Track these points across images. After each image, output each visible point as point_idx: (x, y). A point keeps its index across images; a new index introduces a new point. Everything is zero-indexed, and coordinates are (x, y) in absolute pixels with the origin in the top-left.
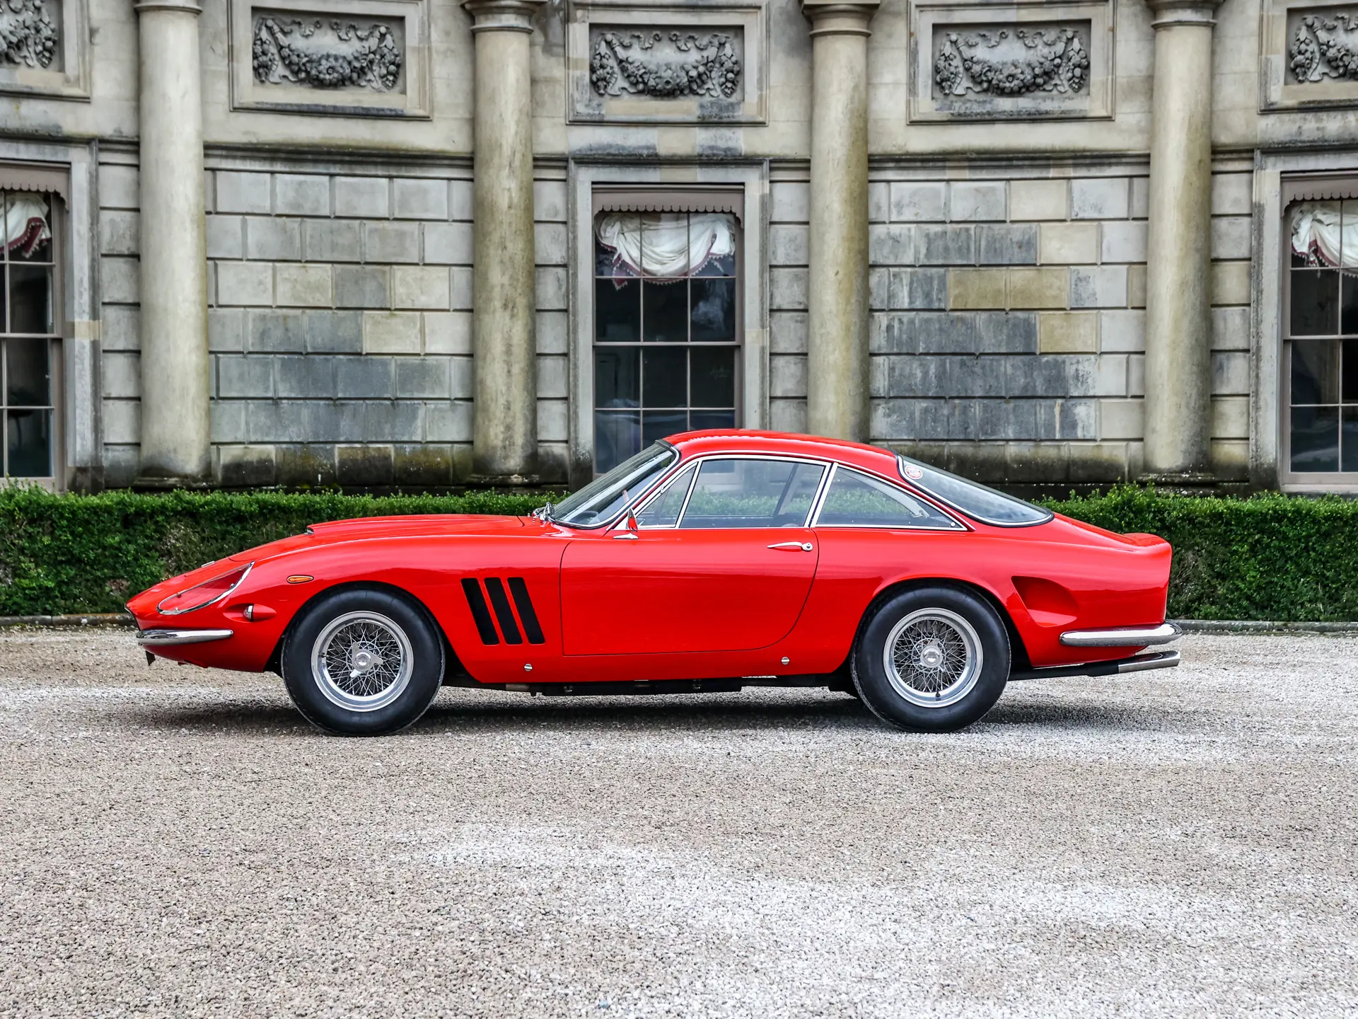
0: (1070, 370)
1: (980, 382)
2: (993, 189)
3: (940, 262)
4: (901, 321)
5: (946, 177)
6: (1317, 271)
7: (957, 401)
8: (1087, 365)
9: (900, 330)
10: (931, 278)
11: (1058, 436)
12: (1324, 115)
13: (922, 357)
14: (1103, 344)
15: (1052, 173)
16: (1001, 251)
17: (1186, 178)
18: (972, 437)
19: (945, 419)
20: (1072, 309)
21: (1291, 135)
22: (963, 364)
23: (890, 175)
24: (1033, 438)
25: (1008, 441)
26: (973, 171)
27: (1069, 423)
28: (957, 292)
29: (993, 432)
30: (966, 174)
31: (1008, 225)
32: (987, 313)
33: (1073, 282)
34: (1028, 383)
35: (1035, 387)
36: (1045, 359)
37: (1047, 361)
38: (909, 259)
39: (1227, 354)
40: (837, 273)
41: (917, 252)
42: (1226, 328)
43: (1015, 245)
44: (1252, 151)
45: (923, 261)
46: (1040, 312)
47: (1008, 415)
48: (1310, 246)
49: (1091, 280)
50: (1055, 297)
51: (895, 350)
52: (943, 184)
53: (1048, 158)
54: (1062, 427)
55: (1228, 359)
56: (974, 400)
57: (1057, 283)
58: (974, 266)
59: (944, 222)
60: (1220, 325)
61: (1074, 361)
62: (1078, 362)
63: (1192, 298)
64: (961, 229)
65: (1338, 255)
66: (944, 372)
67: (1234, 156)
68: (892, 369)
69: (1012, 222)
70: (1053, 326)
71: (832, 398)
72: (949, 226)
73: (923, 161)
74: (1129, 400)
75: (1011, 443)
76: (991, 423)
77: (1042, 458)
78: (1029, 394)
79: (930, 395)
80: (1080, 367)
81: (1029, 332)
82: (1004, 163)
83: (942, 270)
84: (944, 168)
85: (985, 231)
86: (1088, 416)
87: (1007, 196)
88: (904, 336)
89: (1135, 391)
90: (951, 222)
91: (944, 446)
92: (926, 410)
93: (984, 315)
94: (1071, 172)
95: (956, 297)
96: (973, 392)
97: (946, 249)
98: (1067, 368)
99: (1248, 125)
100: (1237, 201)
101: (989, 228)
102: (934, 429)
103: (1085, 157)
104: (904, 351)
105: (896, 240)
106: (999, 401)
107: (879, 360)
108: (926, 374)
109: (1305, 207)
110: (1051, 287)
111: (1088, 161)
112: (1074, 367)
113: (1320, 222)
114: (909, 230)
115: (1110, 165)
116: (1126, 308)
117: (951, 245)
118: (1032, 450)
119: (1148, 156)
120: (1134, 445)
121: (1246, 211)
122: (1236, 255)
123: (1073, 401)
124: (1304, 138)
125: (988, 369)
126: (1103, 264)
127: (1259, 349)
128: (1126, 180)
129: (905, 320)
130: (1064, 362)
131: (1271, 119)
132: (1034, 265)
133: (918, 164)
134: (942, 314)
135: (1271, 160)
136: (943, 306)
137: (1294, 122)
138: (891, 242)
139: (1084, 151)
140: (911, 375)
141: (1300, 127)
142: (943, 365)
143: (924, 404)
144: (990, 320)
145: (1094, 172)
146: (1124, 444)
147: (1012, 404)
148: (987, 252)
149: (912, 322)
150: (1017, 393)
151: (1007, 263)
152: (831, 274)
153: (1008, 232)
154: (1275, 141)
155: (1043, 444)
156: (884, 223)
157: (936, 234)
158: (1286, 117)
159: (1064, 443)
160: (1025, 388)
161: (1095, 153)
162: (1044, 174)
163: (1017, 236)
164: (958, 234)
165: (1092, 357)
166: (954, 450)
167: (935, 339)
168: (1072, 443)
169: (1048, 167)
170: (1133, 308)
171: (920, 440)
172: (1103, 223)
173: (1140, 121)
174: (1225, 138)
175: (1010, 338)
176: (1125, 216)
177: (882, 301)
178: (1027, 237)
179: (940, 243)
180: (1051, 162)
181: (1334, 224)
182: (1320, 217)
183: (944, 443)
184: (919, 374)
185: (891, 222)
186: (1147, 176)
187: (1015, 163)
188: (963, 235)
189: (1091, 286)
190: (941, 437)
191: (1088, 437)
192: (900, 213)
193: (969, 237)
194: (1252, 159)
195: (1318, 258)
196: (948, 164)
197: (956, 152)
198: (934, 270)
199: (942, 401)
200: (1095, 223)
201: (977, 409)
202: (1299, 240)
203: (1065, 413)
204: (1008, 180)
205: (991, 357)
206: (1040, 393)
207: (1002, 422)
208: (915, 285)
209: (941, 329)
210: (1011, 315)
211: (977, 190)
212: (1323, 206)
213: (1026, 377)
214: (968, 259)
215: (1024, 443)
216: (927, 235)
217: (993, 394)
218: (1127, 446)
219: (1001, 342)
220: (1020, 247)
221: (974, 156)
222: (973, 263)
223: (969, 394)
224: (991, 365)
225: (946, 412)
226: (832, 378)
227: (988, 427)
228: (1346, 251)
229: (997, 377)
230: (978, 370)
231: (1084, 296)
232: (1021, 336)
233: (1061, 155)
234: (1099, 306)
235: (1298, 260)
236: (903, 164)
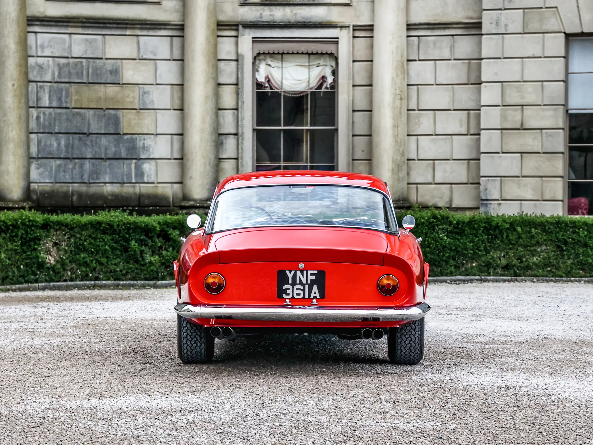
0: (140, 144)
1: (89, 150)
2: (96, 40)
3: (66, 80)
4: (44, 114)
5: (69, 32)
6: (268, 92)
7: (77, 161)
8: (149, 141)
9: (44, 119)
10: (61, 90)
11: (134, 181)
12: (273, 8)
13: (57, 135)
14: (158, 129)
15: (128, 32)
16: (101, 75)
17: (207, 39)
18: (86, 181)
19: (70, 171)
20: (140, 109)
21: (257, 18)
22: (80, 139)
23: (36, 29)
24: (120, 181)
25: (105, 183)
26: (84, 29)
27: (140, 173)
28: (76, 98)
29: (98, 178)
30: (80, 30)
31: (104, 61)
32: (94, 111)
33: (141, 94)
34: (116, 151)
35: (120, 153)
36: (126, 137)
37: (127, 139)
38: (48, 78)
39: (225, 136)
40: (13, 85)
41: (53, 74)
42: (224, 122)
43: (108, 72)
44: (237, 25)
45: (57, 79)
46: (123, 111)
47: (106, 168)
48: (266, 79)
49: (151, 93)
50: (131, 102)
51: (41, 131)
52: (67, 35)
53: (126, 24)
54: (136, 176)
55: (226, 139)
56: (86, 160)
57: (132, 94)
58: (85, 83)
59: (67, 58)
60: (221, 120)
61: (142, 139)
62: (144, 139)
63: (211, 105)
64: (78, 62)
65: (280, 84)
66: (69, 144)
67: (227, 28)
68: (39, 142)
69: (107, 59)
70: (130, 119)
71: (11, 158)
72: (71, 61)
73: (56, 21)
74: (172, 161)
75: (107, 185)
76: (95, 173)
77: (125, 193)
78: (117, 157)
79: (62, 156)
80: (146, 142)
81: (117, 121)
82: (101, 25)
83: (67, 85)
84: (67, 26)
85: (91, 64)
86: (150, 169)
87: (104, 43)
88: (47, 123)
89: (176, 155)
90: (72, 58)
91: (69, 186)
92: (60, 166)
93: (92, 112)
94: (138, 32)
95: (76, 100)
96: (86, 155)
97: (70, 73)
98: (138, 143)
99: (234, 11)
100: (229, 53)
101: (94, 62)
102: (64, 176)
103: (147, 24)
104: (47, 131)
105: (41, 67)
106: (100, 161)
107: (33, 136)
108: (59, 144)
109: (262, 57)
110: (128, 97)
111: (148, 26)
112: (142, 142)
113: (270, 65)
114: (48, 61)
115: (160, 29)
116: (170, 109)
117: (72, 70)
118: (120, 188)
119: (183, 25)
120: (176, 186)
121: (234, 58)
122: (228, 82)
123: (142, 161)
124: (264, 20)
125: (94, 142)
126: (157, 84)
127: (243, 133)
128: (169, 38)
129: (47, 113)
130: (136, 139)
131: (246, 8)
132: (119, 84)
133: (53, 23)
134: (68, 110)
135: (247, 31)
136: (68, 105)
137: (258, 10)
138: (38, 68)
139: (145, 20)
140: (51, 145)
141: (261, 14)
142: (68, 139)
143: (58, 162)
144: (95, 114)
145: (151, 33)
146: (170, 185)
147: (108, 162)
148: (93, 75)
149: (50, 114)
150: (111, 156)
151: (104, 82)
152: (10, 84)
153: (105, 64)
154: (249, 20)
155: (125, 185)
156: (33, 56)
157: (63, 64)
158: (253, 8)
159: (137, 185)
160: (115, 153)
161: (153, 22)
162: (123, 33)
163: (109, 67)
164: (76, 65)
165: (152, 136)
166: (75, 189)
167: (64, 125)
168: (141, 185)
169: (126, 28)
170: (174, 110)
171: (56, 183)
172: (157, 61)
173: (175, 6)
174: (222, 18)
175: (107, 125)
176: (169, 58)
177: (34, 102)
178: (115, 68)
179: (66, 69)
180: (128, 26)
181: (277, 67)
182: (270, 63)
183: (70, 185)
184: (55, 145)
185: (38, 56)
186: (183, 37)
187: (108, 25)
188: (79, 66)
189: (151, 96)
190: (68, 181)
191: (150, 181)
192: (43, 51)
193: (82, 67)
194: (237, 30)
195: (270, 85)
196: (70, 24)
197: (74, 18)
198: (63, 85)
199: (68, 161)
200: (153, 62)
201: (87, 165)
202: (259, 75)
203: (138, 168)
204: (104, 35)
205: (96, 136)
206: (123, 156)
207: (102, 173)
208: (52, 93)
209: (67, 119)
210: (107, 112)
211: (86, 40)
212: (271, 57)
213: (115, 147)
214: (82, 79)
215: (115, 185)
216: (59, 65)
217: (97, 157)
218: (172, 186)
219: (101, 126)
220: (111, 74)
221: (84, 20)
222: (84, 81)
223: (84, 156)
224: (96, 140)
225: (70, 166)
226: (11, 146)
227: (95, 176)
228: (284, 82)
229: (99, 147)
230: (88, 143)
231: (147, 102)
232: (112, 124)
233: (134, 22)
234: (156, 107)
235: (259, 85)
236: (45, 23)
